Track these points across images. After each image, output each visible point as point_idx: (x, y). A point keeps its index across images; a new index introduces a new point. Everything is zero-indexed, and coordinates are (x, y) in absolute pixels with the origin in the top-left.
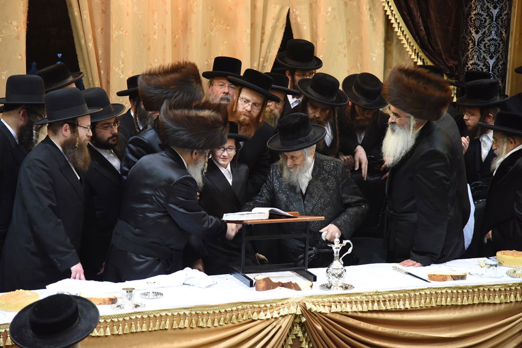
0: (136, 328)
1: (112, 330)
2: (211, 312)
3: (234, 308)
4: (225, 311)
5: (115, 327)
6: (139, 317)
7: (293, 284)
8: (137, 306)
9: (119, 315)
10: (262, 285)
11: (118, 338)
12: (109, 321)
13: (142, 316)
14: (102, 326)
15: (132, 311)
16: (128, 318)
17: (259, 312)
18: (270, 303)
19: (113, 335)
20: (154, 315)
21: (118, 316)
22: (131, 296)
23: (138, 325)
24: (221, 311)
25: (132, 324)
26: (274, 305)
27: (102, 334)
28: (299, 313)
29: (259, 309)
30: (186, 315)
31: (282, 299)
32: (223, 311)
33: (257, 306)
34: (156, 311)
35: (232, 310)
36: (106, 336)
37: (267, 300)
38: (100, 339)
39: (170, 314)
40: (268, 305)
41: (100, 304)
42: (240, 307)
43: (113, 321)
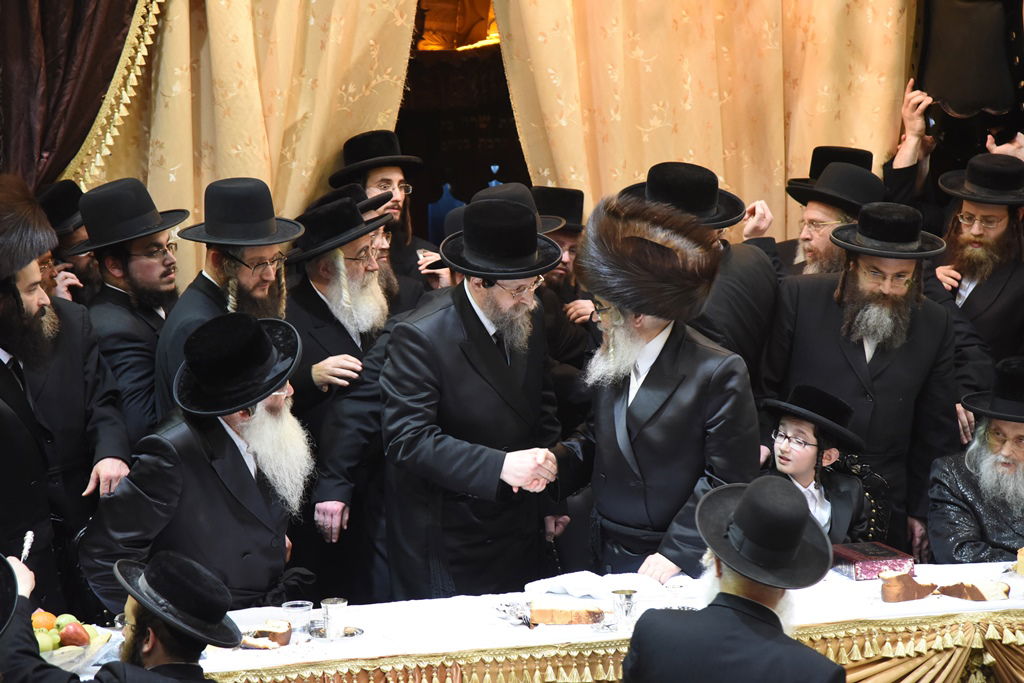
1: (594, 673)
3: (842, 634)
4: (823, 638)
5: (600, 666)
7: (968, 588)
9: (607, 642)
10: (896, 589)
12: (588, 653)
14: (575, 664)
17: (894, 643)
18: (916, 623)
21: (606, 645)
22: (631, 606)
24: (814, 638)
26: (927, 627)
28: (978, 644)
29: (893, 637)
31: (943, 617)
32: (819, 637)
33: (890, 630)
35: (836, 638)
37: (911, 619)
40: (914, 629)
41: (571, 623)
42: (854, 631)
43: (597, 654)
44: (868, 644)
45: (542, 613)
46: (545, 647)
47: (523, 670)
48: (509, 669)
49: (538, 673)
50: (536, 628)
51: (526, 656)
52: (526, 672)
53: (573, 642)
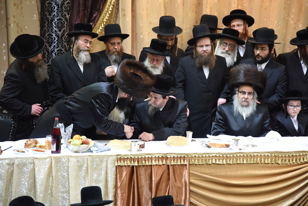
0: (240, 161)
1: (226, 161)
2: (284, 156)
4: (292, 155)
5: (228, 160)
6: (242, 155)
8: (240, 149)
11: (230, 166)
12: (225, 156)
13: (243, 155)
14: (221, 159)
15: (238, 152)
16: (235, 155)
19: (227, 164)
20: (250, 155)
21: (230, 154)
22: (237, 143)
23: (241, 159)
24: (290, 155)
25: (237, 159)
27: (221, 163)
30: (269, 156)
32: (291, 155)
34: (251, 152)
35: (296, 156)
36: (224, 164)
38: (220, 165)
39: (259, 155)
41: (220, 147)
42: (301, 154)
43: (227, 156)
44: (305, 158)
45: (213, 144)
46: (213, 153)
47: (206, 159)
48: (203, 159)
49: (210, 160)
50: (210, 148)
51: (207, 155)
52: (207, 160)
53: (221, 152)
